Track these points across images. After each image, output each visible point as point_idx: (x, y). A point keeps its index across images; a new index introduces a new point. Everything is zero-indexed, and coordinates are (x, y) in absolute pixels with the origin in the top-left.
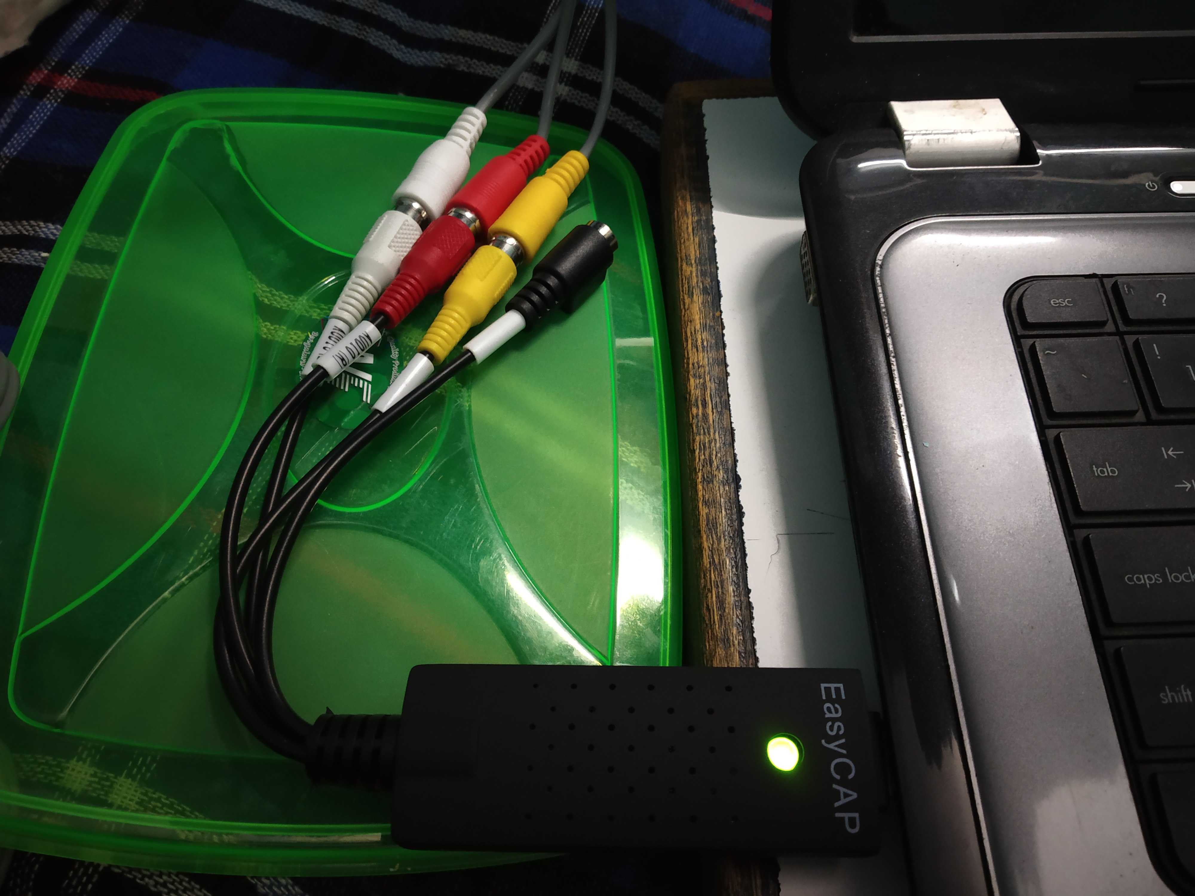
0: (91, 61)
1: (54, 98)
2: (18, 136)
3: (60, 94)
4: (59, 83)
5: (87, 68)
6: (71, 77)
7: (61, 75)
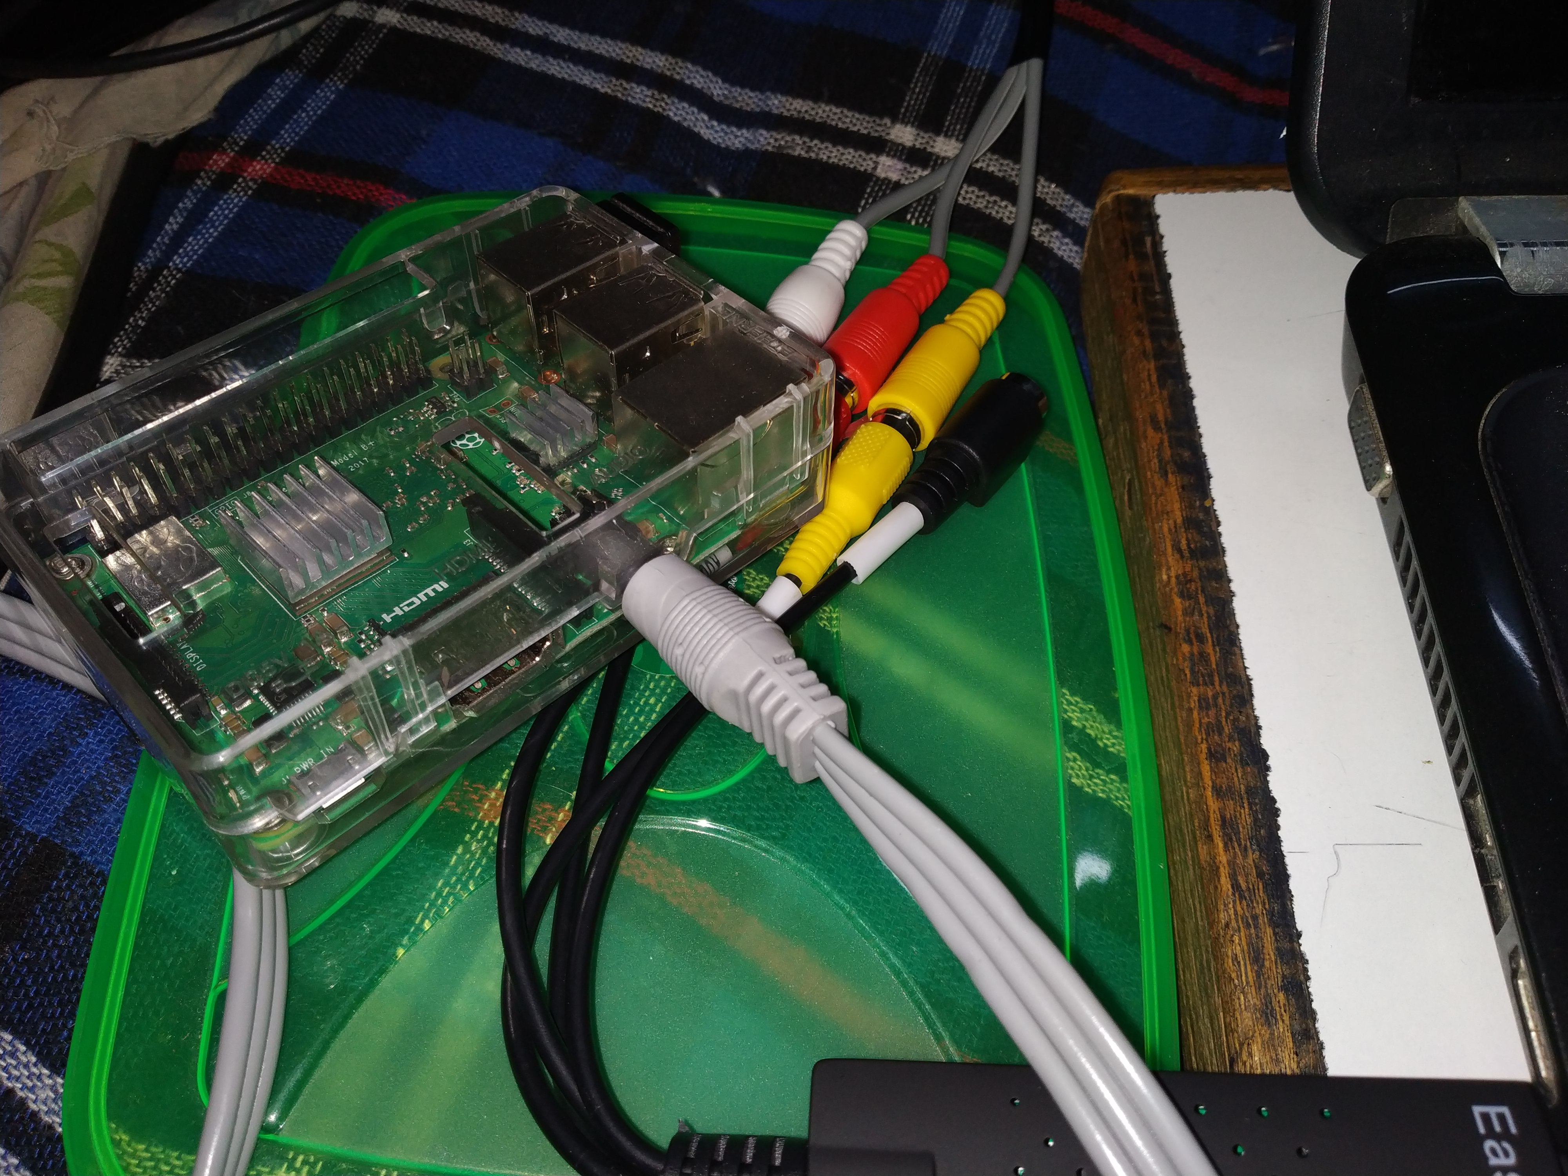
0: (292, 140)
1: (243, 189)
2: (193, 240)
3: (251, 184)
4: (250, 170)
5: (287, 149)
6: (266, 161)
7: (253, 159)
